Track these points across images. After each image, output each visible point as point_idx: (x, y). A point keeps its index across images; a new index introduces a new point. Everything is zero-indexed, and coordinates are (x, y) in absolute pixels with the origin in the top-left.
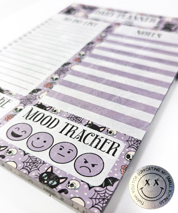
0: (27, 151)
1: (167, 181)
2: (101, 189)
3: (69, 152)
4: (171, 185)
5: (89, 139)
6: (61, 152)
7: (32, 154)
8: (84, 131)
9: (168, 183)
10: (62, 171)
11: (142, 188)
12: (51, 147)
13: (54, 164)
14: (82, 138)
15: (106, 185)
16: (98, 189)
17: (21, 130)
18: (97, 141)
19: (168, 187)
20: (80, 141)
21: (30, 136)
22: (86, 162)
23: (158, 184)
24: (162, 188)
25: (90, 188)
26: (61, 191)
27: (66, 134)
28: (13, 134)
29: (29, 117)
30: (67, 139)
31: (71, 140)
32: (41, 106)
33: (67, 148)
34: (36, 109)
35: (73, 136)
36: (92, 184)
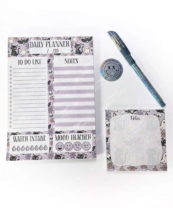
0: (68, 152)
1: (119, 66)
2: (93, 151)
3: (79, 145)
4: (121, 69)
5: (81, 137)
6: (77, 147)
7: (70, 152)
8: (78, 135)
9: (119, 67)
10: (81, 152)
11: (106, 71)
12: (73, 146)
13: (78, 151)
14: (79, 138)
15: (94, 150)
16: (92, 152)
17: (60, 146)
18: (84, 137)
19: (120, 69)
20: (79, 139)
21: (64, 147)
22: (85, 146)
23: (114, 68)
24: (117, 70)
25: (91, 153)
26: (85, 158)
27: (74, 140)
28: (59, 149)
29: (58, 140)
30: (75, 141)
31: (76, 141)
32: (57, 132)
33: (77, 144)
34: (57, 135)
35: (76, 139)
36: (90, 152)
